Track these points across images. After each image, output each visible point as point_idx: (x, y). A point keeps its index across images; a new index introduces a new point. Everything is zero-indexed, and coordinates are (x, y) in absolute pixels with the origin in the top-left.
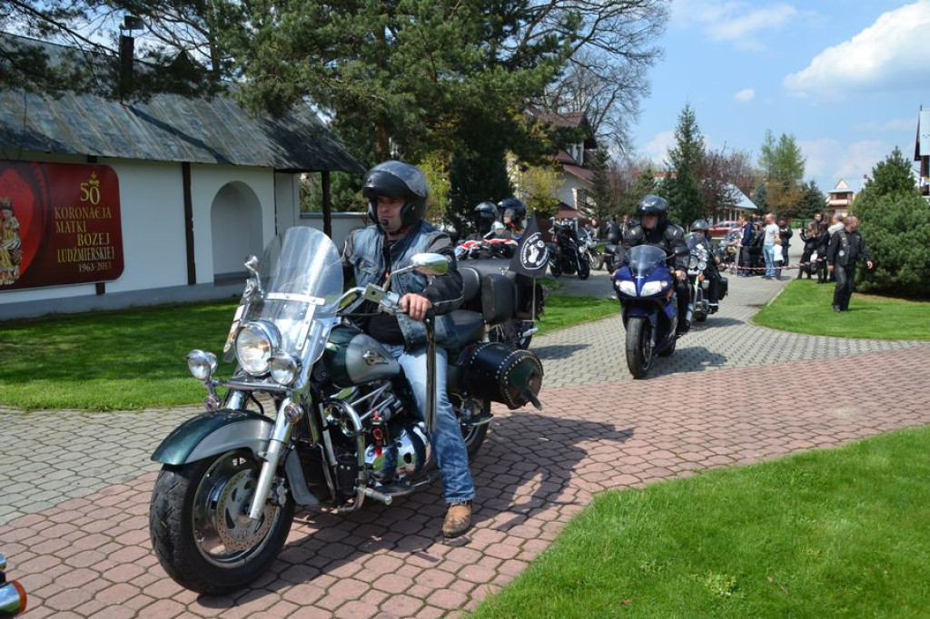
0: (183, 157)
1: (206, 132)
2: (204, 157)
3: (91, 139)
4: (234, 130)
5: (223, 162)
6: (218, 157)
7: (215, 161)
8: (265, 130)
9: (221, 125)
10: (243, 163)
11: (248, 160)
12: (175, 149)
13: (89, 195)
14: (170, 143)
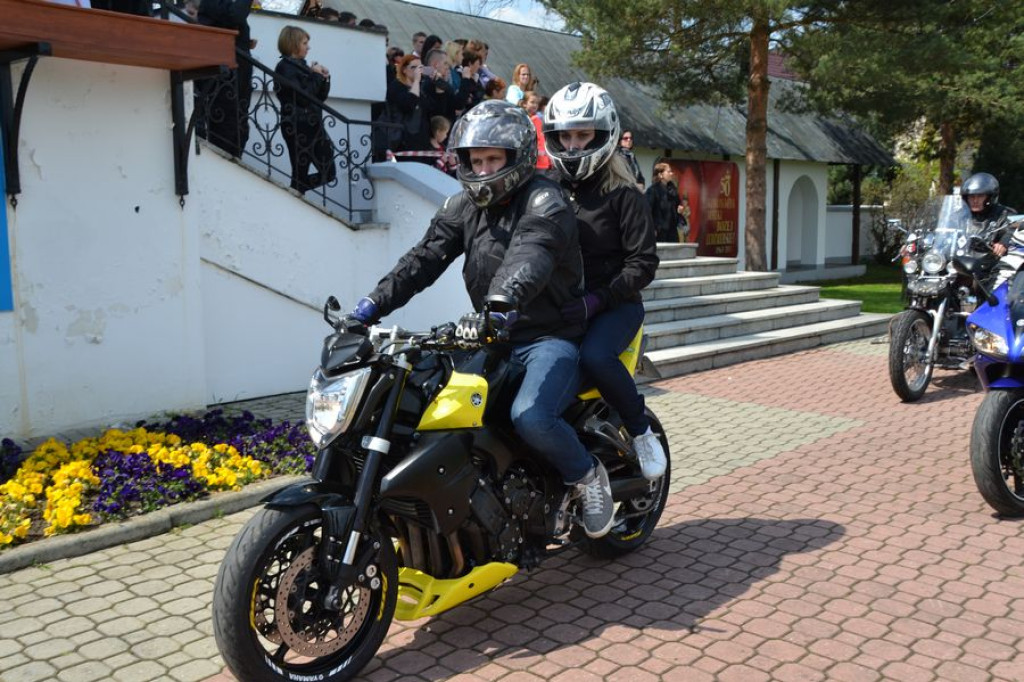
0: (786, 155)
1: (787, 130)
2: (796, 155)
3: (733, 140)
4: (801, 126)
5: (810, 161)
6: (806, 154)
7: (803, 158)
8: (819, 126)
9: (793, 123)
10: (822, 160)
11: (823, 157)
12: (778, 147)
13: (725, 189)
14: (774, 142)
